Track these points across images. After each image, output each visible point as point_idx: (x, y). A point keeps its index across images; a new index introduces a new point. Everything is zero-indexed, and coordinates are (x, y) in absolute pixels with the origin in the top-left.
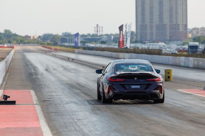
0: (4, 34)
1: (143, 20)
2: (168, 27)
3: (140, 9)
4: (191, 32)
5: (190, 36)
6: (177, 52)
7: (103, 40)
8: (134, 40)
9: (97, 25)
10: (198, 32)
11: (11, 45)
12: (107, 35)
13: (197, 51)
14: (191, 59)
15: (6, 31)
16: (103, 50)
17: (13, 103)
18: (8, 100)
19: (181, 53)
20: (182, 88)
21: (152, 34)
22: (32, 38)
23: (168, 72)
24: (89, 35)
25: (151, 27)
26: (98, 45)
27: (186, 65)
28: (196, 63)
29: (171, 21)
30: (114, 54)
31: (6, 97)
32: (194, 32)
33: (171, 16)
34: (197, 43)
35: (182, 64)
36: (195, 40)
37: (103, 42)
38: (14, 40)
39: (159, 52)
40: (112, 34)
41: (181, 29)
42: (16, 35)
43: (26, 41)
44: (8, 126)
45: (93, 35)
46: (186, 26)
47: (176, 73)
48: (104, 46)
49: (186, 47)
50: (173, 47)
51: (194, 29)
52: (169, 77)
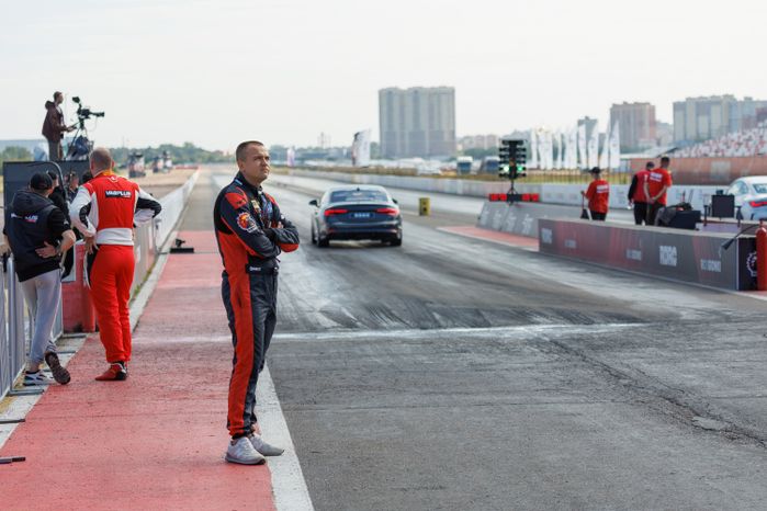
0: (183, 149)
1: (390, 126)
2: (427, 135)
3: (385, 109)
4: (462, 141)
5: (460, 147)
6: (440, 172)
7: (331, 155)
8: (377, 155)
9: (322, 134)
10: (471, 142)
11: (195, 165)
12: (336, 148)
13: (468, 171)
14: (460, 182)
15: (187, 144)
16: (331, 170)
17: (190, 251)
18: (183, 246)
19: (446, 173)
20: (443, 225)
21: (403, 146)
22: (225, 154)
23: (423, 202)
24: (310, 148)
25: (402, 136)
26: (324, 163)
27: (453, 191)
28: (467, 187)
29: (431, 126)
30: (346, 176)
31: (179, 242)
32: (467, 142)
33: (431, 118)
34: (469, 159)
35: (447, 189)
36: (467, 153)
37: (330, 159)
38: (199, 157)
39: (413, 173)
40: (343, 148)
41: (446, 137)
42: (201, 150)
43: (217, 159)
44: (177, 286)
45: (317, 149)
46: (453, 133)
47: (436, 203)
48: (331, 164)
49: (454, 165)
50: (435, 165)
51: (467, 138)
52: (425, 209)
